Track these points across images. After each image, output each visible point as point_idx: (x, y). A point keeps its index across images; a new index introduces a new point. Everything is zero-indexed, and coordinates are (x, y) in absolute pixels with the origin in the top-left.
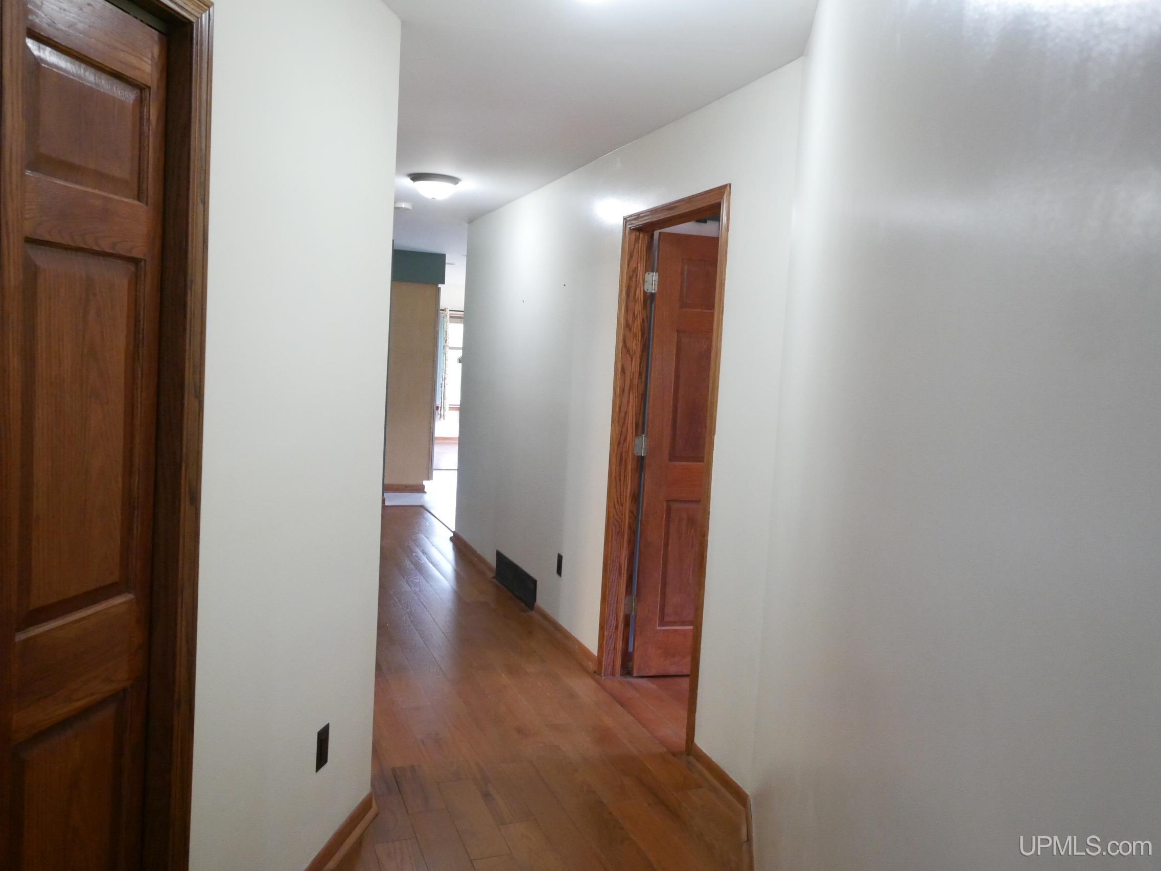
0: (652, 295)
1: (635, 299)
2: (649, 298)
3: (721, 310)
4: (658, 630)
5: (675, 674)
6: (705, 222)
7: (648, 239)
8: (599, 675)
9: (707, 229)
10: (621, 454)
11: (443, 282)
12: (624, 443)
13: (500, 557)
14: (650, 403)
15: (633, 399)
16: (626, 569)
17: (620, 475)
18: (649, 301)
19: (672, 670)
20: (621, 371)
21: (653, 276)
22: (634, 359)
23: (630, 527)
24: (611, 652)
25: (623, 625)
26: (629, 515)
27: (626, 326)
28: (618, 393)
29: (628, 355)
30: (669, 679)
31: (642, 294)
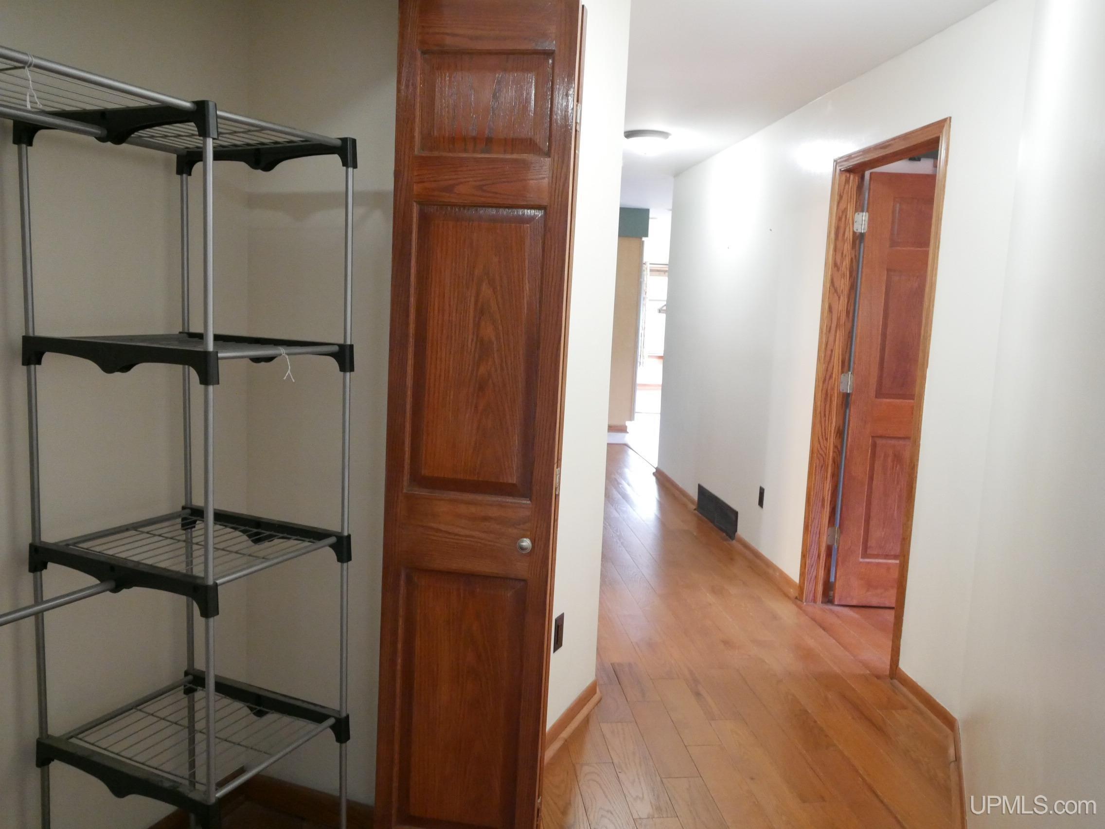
0: (862, 235)
1: (844, 240)
2: (859, 238)
3: (937, 246)
4: (861, 562)
5: (878, 605)
6: (919, 160)
7: (858, 180)
8: (799, 600)
9: (923, 167)
10: (827, 391)
11: (646, 235)
12: (830, 379)
13: (702, 490)
14: (856, 341)
15: (840, 336)
16: (829, 502)
17: (825, 412)
18: (857, 242)
19: (875, 601)
20: (829, 310)
21: (863, 216)
22: (842, 298)
23: (834, 461)
24: (813, 579)
25: (825, 555)
26: (833, 450)
27: (834, 267)
28: (824, 331)
29: (836, 294)
30: (872, 610)
31: (851, 233)
